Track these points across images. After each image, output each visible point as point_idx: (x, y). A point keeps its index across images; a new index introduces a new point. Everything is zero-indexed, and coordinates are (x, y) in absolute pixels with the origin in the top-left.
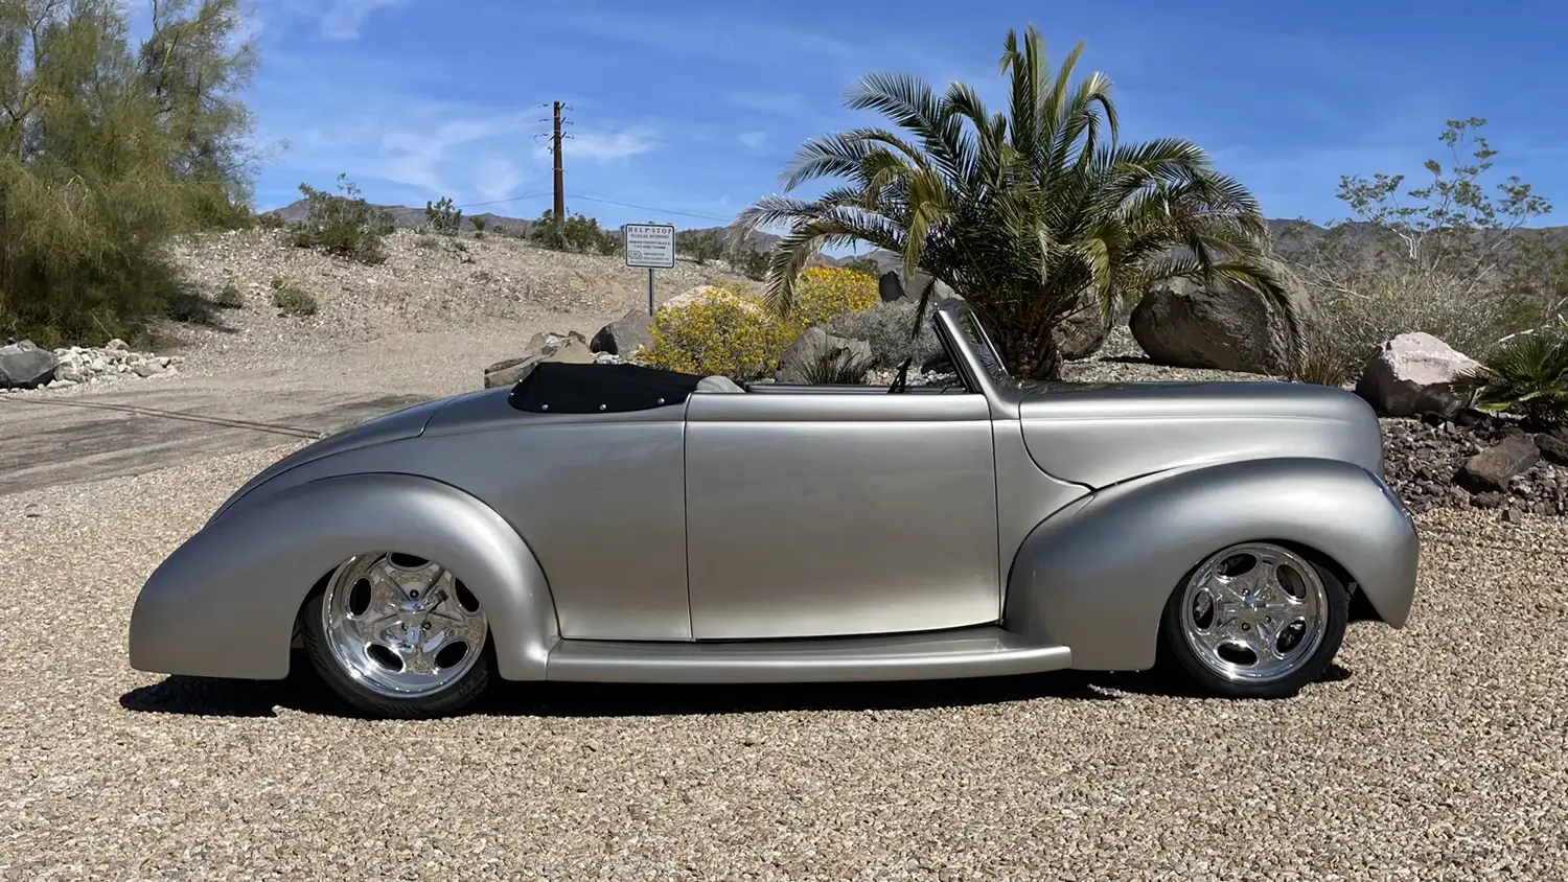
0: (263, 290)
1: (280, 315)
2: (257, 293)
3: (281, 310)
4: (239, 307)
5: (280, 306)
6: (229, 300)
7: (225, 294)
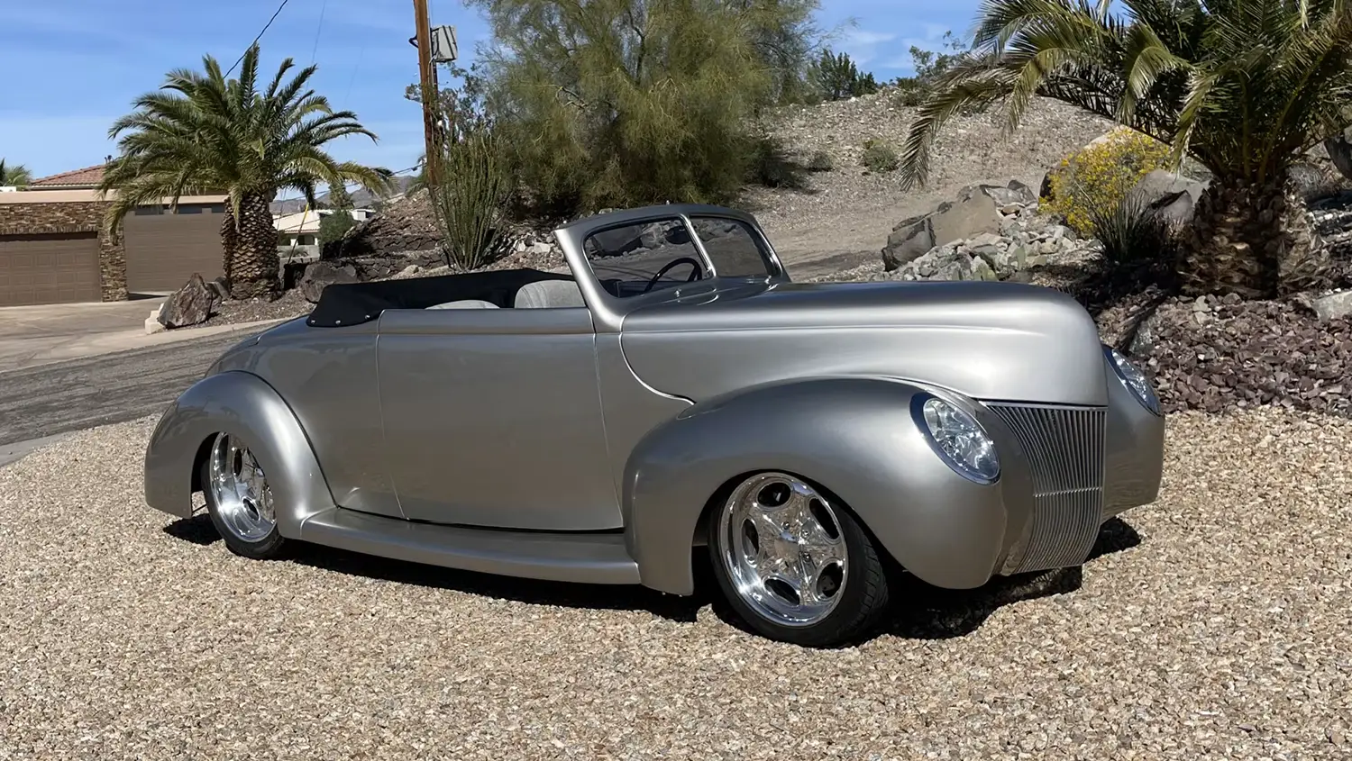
0: (855, 152)
1: (865, 174)
2: (848, 153)
3: (866, 169)
4: (828, 169)
5: (866, 165)
6: (820, 165)
7: (816, 160)
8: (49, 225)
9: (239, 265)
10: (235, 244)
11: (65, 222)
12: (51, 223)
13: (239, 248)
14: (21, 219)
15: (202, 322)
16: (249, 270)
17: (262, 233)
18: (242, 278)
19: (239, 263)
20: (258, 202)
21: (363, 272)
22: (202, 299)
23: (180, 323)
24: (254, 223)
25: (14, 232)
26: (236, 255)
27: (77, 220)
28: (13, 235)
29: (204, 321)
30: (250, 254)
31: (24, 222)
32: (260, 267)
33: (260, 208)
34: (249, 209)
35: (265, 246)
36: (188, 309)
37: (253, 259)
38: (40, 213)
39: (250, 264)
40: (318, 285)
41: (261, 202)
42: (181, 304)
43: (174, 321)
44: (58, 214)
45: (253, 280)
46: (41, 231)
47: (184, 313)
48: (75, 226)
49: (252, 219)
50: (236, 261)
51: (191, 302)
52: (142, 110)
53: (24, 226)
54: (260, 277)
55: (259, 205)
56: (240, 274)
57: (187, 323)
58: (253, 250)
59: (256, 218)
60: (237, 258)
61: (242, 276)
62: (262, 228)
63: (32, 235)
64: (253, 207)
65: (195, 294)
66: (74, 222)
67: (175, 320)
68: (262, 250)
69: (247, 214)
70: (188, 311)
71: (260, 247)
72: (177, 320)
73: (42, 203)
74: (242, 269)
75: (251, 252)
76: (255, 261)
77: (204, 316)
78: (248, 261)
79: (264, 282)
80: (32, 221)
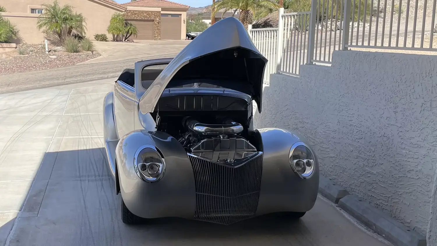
2: (389, 9)
7: (382, 9)
11: (146, 17)
12: (143, 16)
27: (149, 16)
31: (136, 16)
38: (140, 13)
44: (145, 14)
46: (140, 19)
48: (149, 18)
63: (138, 20)
73: (141, 11)
80: (138, 16)
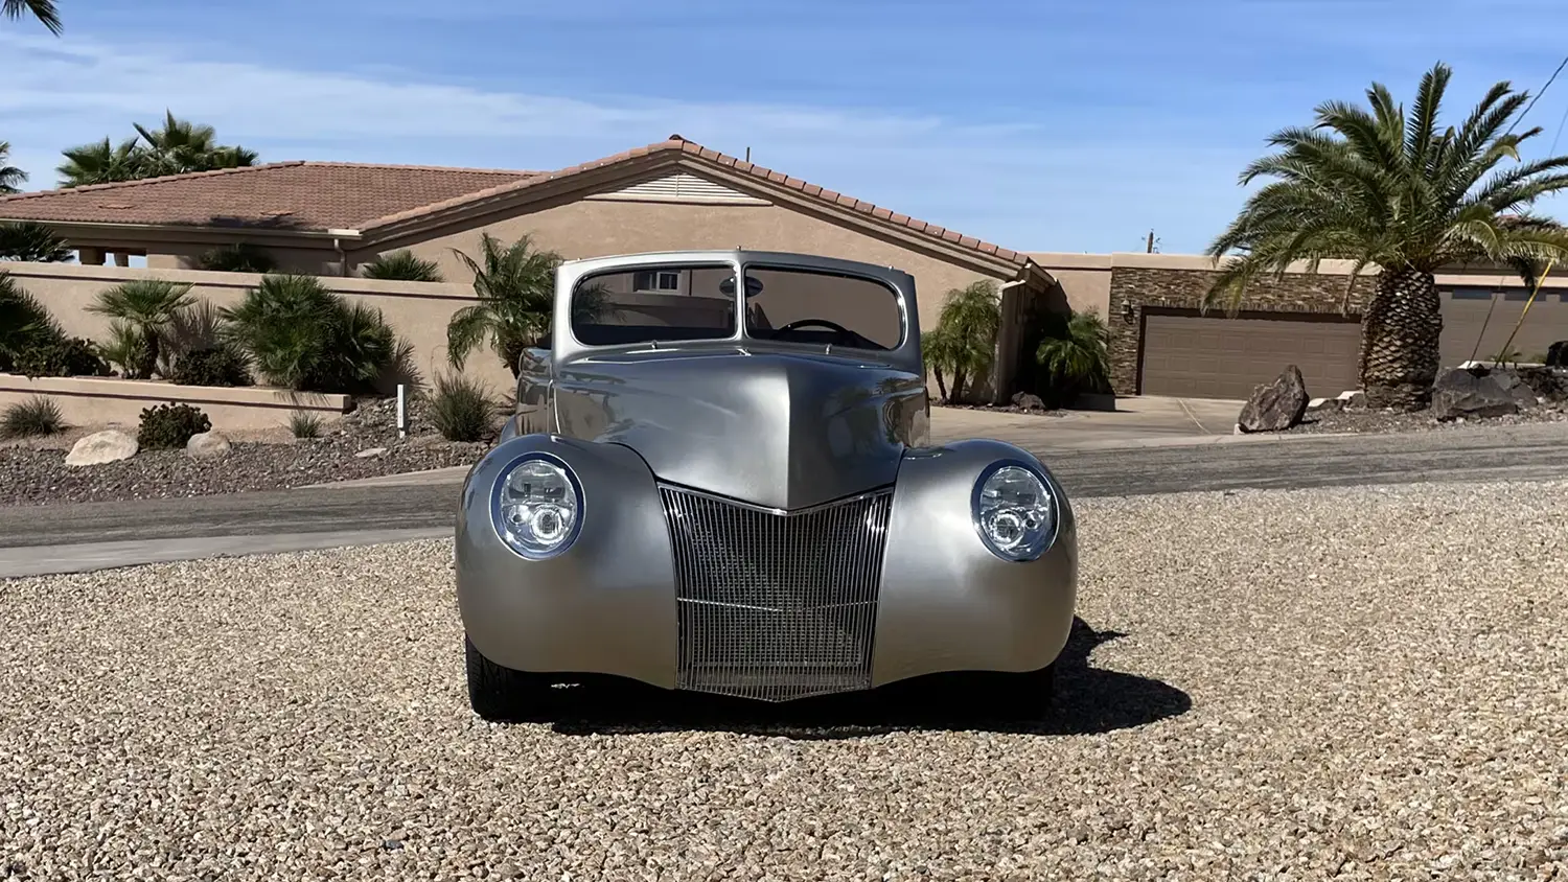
8: (1300, 302)
9: (1377, 362)
10: (1376, 333)
11: (1320, 300)
12: (1304, 299)
13: (1381, 340)
14: (1266, 292)
15: (1283, 429)
16: (1389, 370)
17: (1415, 321)
18: (1378, 379)
19: (1377, 359)
20: (1418, 279)
21: (1557, 387)
22: (1289, 399)
23: (1254, 427)
24: (1406, 308)
25: (1256, 308)
26: (1376, 349)
27: (1337, 298)
28: (1253, 311)
29: (1287, 428)
30: (1393, 348)
31: (1269, 296)
32: (1404, 367)
33: (1419, 288)
34: (1404, 289)
35: (1416, 339)
36: (1267, 410)
37: (1398, 355)
38: (1291, 286)
39: (1391, 361)
40: (1445, 395)
41: (1423, 280)
42: (1261, 403)
43: (1247, 424)
44: (1314, 289)
45: (1394, 383)
46: (1290, 309)
47: (1262, 415)
48: (1333, 305)
49: (1404, 302)
50: (1374, 356)
51: (1274, 401)
52: (1282, 150)
53: (1268, 301)
54: (1403, 380)
55: (1418, 284)
56: (1376, 374)
57: (1264, 427)
58: (1398, 343)
59: (1411, 300)
60: (1377, 352)
61: (1378, 377)
62: (1417, 315)
63: (1279, 313)
64: (1408, 286)
65: (1281, 391)
66: (1333, 300)
67: (1249, 421)
68: (1411, 344)
69: (1398, 294)
70: (1268, 412)
71: (1410, 341)
72: (1252, 423)
73: (1295, 274)
74: (1380, 368)
75: (1396, 346)
76: (1400, 358)
77: (1287, 422)
78: (1390, 358)
79: (1408, 388)
80: (1280, 296)
